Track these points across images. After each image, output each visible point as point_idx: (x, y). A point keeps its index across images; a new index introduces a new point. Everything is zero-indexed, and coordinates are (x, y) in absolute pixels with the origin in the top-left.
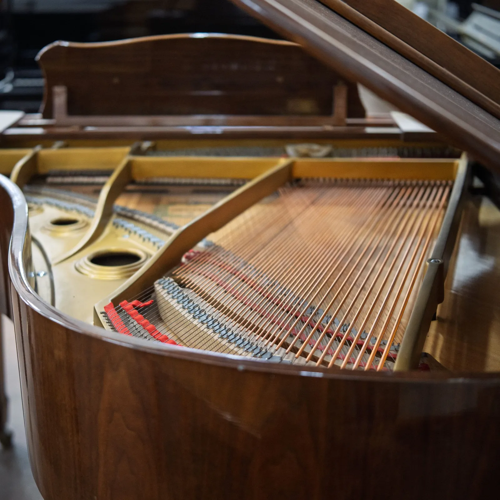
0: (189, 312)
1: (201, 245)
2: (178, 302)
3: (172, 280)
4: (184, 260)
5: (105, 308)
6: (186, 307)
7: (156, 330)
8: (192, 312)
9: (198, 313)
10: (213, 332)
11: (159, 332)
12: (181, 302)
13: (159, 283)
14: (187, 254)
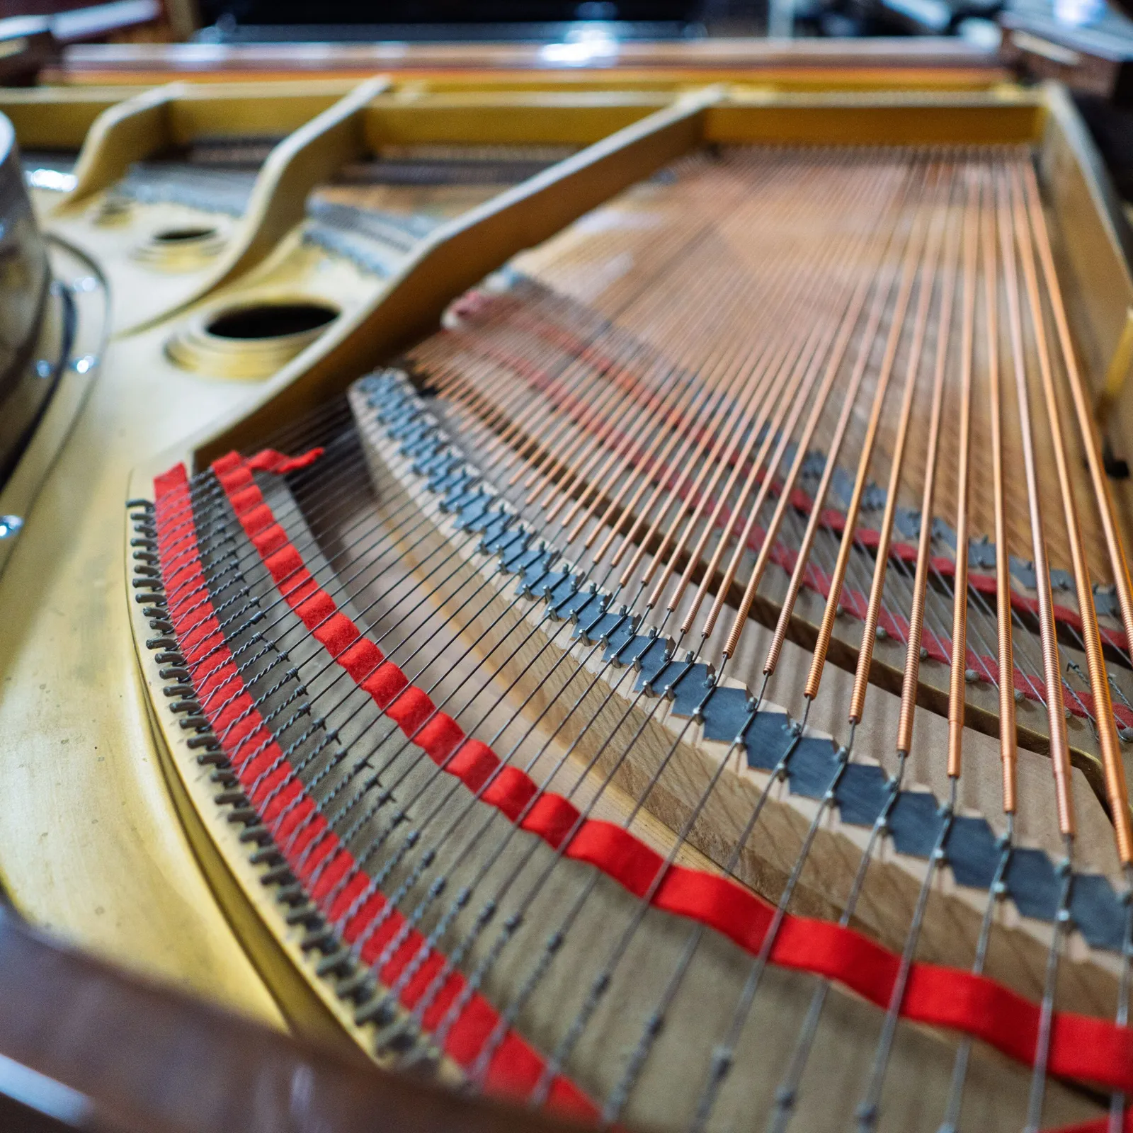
0: (431, 488)
1: (497, 283)
2: (404, 452)
3: (401, 376)
4: (450, 319)
5: (159, 482)
6: (425, 469)
7: (303, 568)
8: (441, 488)
9: (457, 490)
10: (500, 571)
11: (311, 579)
12: (412, 452)
13: (363, 390)
14: (461, 304)
